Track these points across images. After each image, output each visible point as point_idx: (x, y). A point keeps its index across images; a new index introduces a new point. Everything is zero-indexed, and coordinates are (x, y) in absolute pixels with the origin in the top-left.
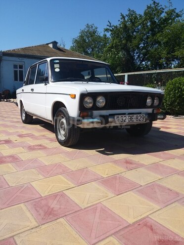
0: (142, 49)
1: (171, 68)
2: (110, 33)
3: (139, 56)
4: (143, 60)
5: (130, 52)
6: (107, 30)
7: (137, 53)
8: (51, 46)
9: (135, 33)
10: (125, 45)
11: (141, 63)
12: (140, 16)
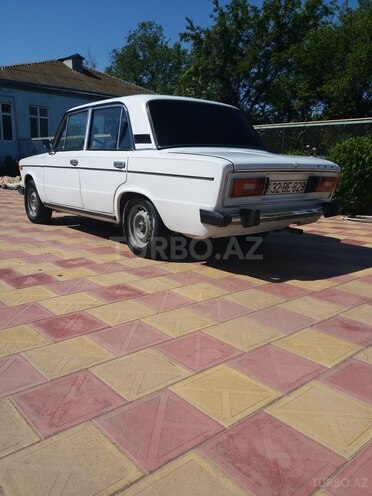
0: (254, 79)
1: (310, 120)
2: (191, 42)
3: (248, 92)
4: (256, 102)
5: (230, 83)
6: (184, 36)
7: (244, 86)
8: (69, 64)
9: (241, 44)
10: (222, 68)
11: (252, 106)
12: (254, 9)
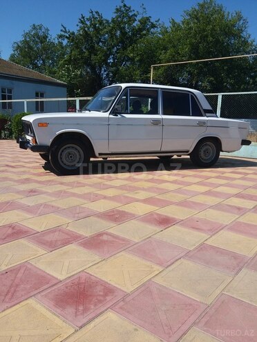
0: (112, 66)
2: (66, 40)
3: (107, 75)
4: (113, 81)
5: (95, 69)
6: (61, 37)
7: (105, 71)
9: (101, 44)
12: (107, 21)
